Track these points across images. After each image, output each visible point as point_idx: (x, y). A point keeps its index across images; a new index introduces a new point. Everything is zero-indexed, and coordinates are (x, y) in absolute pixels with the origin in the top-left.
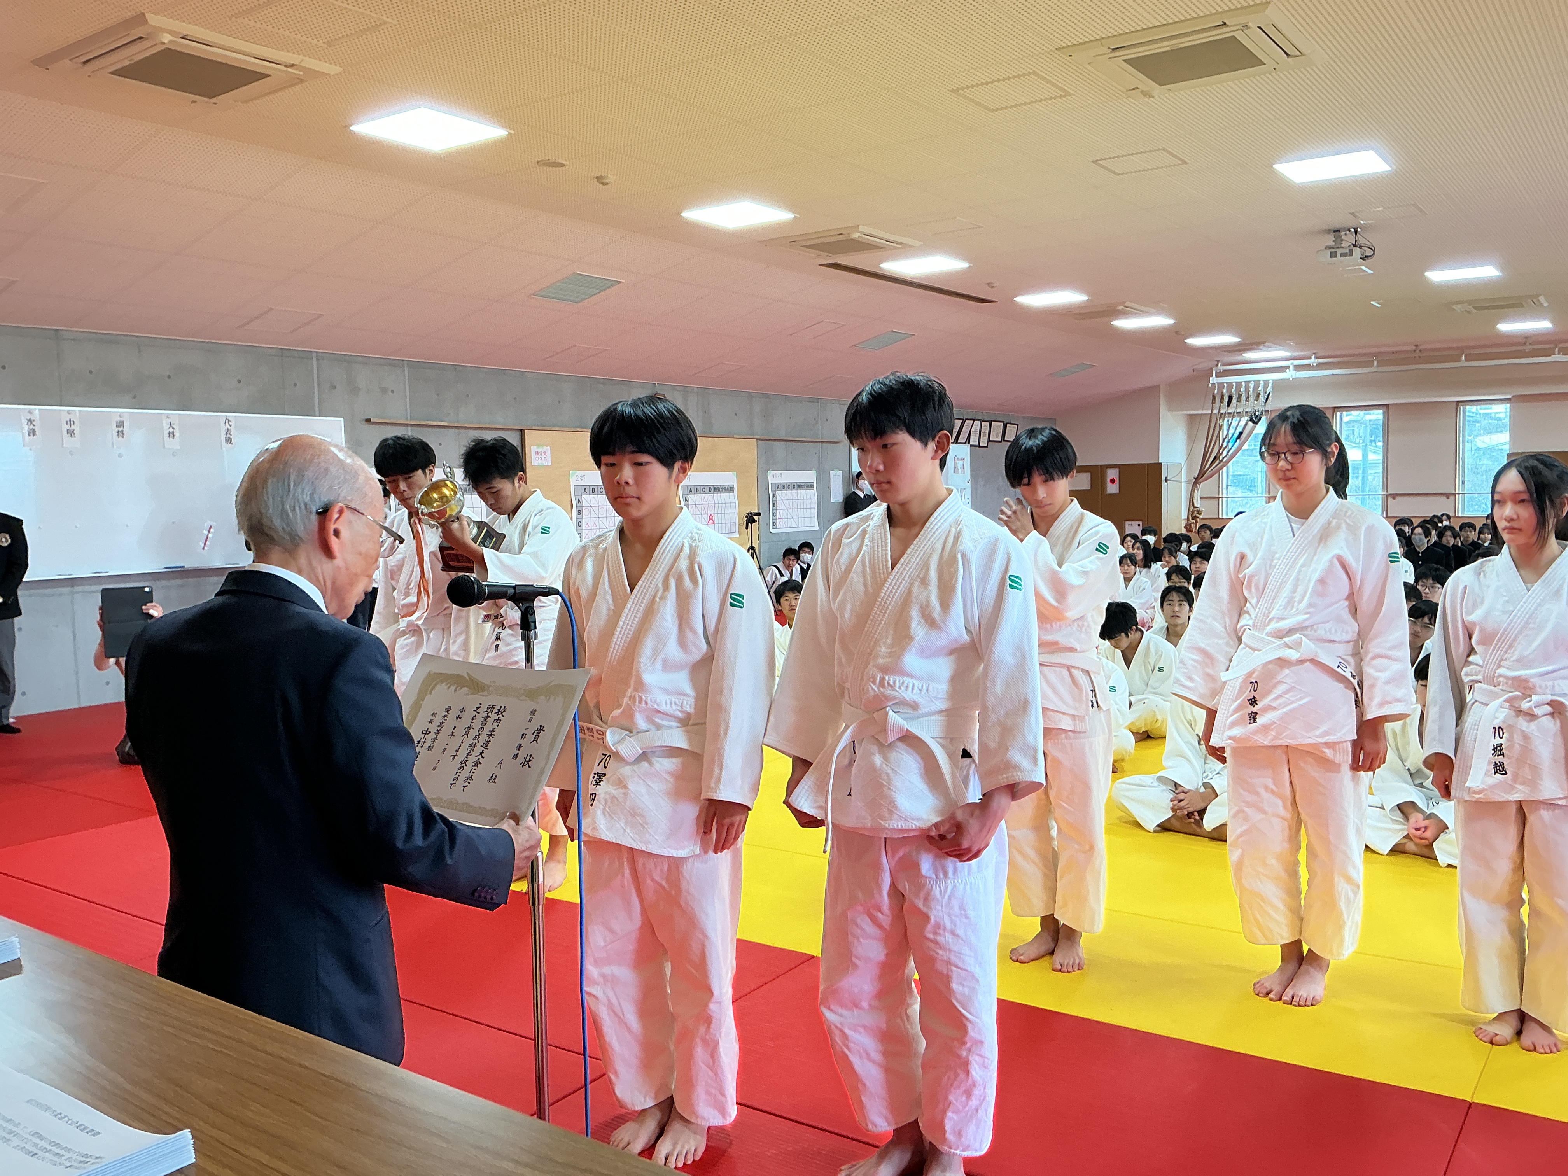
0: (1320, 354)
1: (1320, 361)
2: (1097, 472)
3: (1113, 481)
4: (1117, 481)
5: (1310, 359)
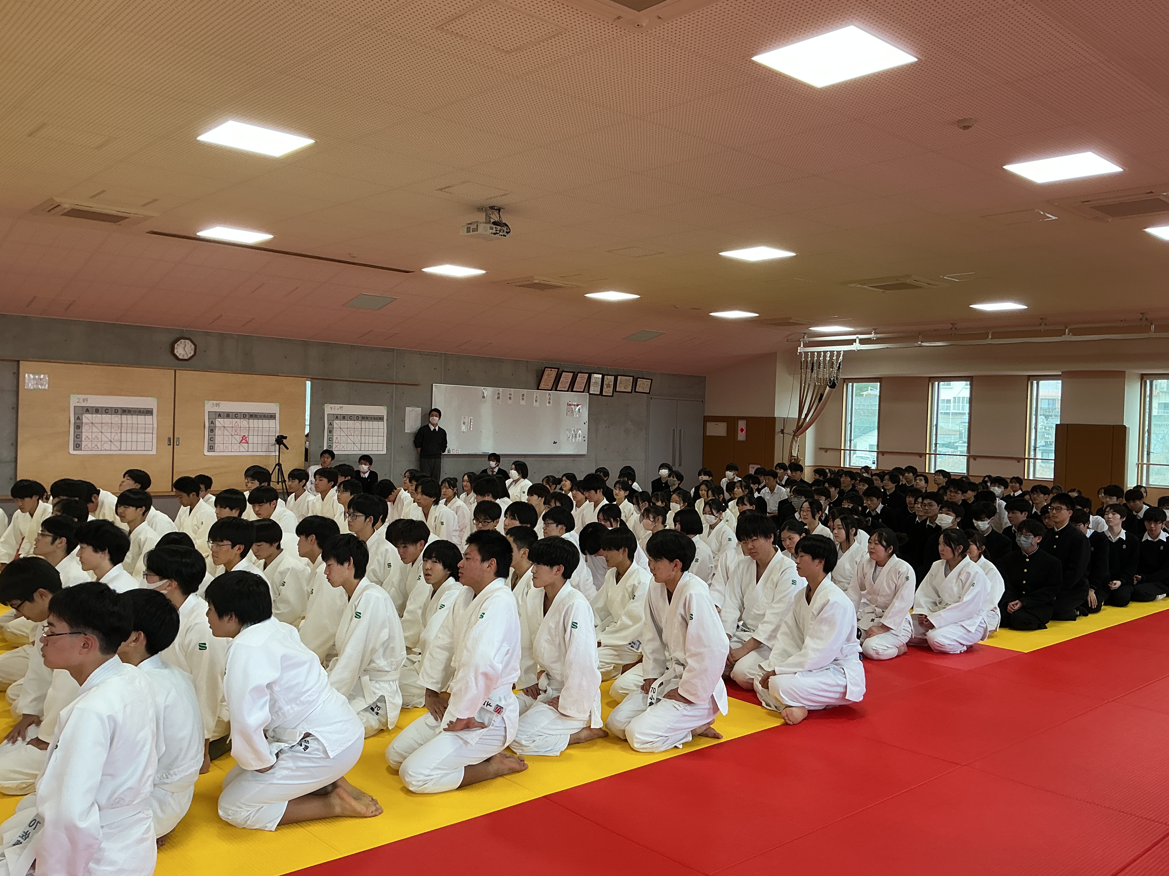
0: (878, 330)
1: (879, 336)
2: (731, 422)
3: (742, 430)
4: (745, 430)
5: (871, 334)
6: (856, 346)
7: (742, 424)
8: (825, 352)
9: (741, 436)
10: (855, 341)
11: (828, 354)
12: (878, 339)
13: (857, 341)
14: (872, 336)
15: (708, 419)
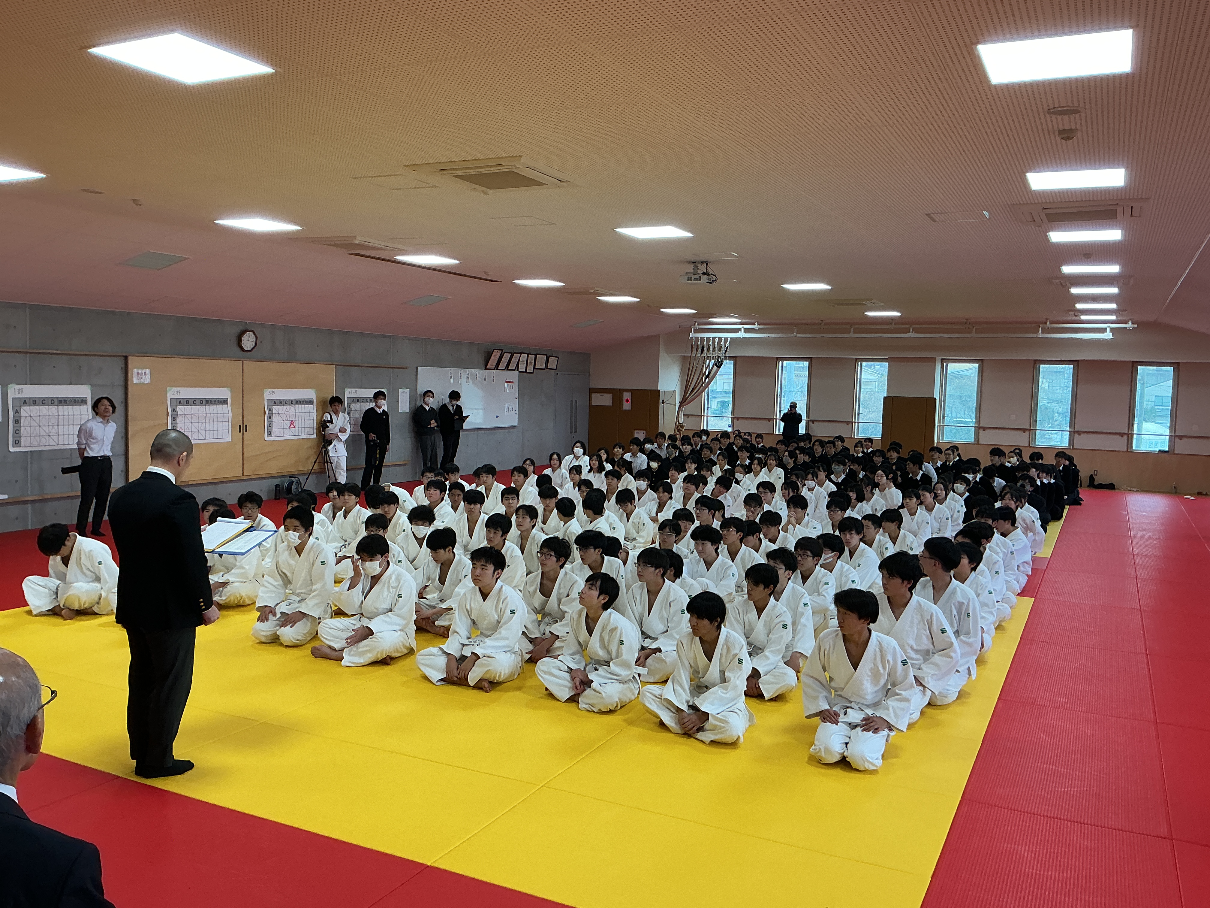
0: (761, 321)
1: (761, 327)
2: (617, 394)
3: (627, 401)
4: (630, 401)
5: (754, 325)
6: (742, 335)
7: (627, 396)
8: (714, 338)
9: (627, 406)
10: (740, 330)
11: (717, 340)
12: (759, 329)
13: (742, 330)
14: (756, 326)
15: (593, 391)
